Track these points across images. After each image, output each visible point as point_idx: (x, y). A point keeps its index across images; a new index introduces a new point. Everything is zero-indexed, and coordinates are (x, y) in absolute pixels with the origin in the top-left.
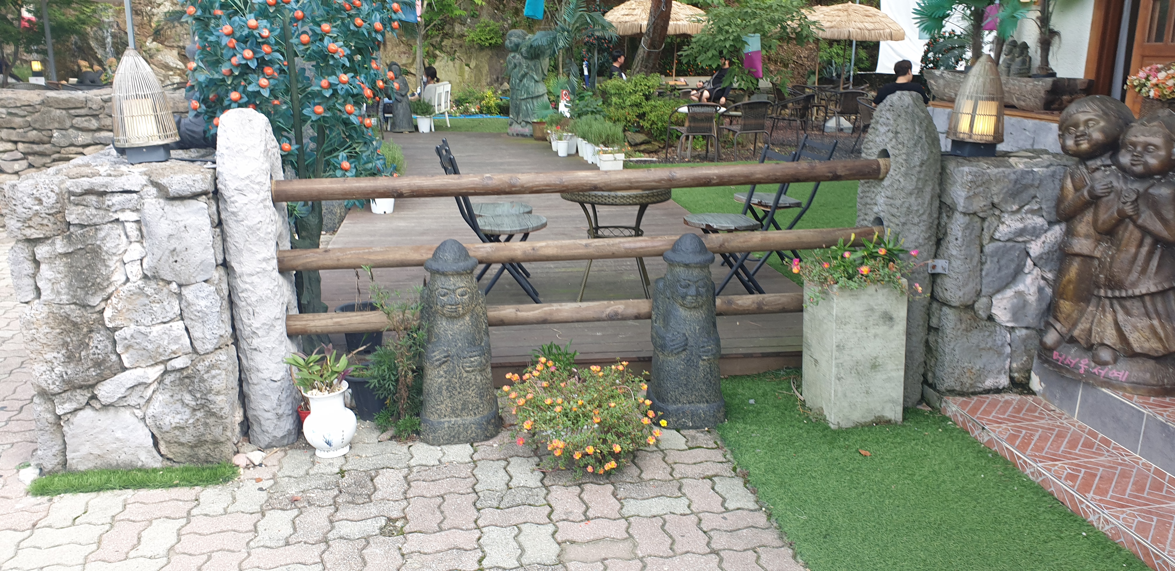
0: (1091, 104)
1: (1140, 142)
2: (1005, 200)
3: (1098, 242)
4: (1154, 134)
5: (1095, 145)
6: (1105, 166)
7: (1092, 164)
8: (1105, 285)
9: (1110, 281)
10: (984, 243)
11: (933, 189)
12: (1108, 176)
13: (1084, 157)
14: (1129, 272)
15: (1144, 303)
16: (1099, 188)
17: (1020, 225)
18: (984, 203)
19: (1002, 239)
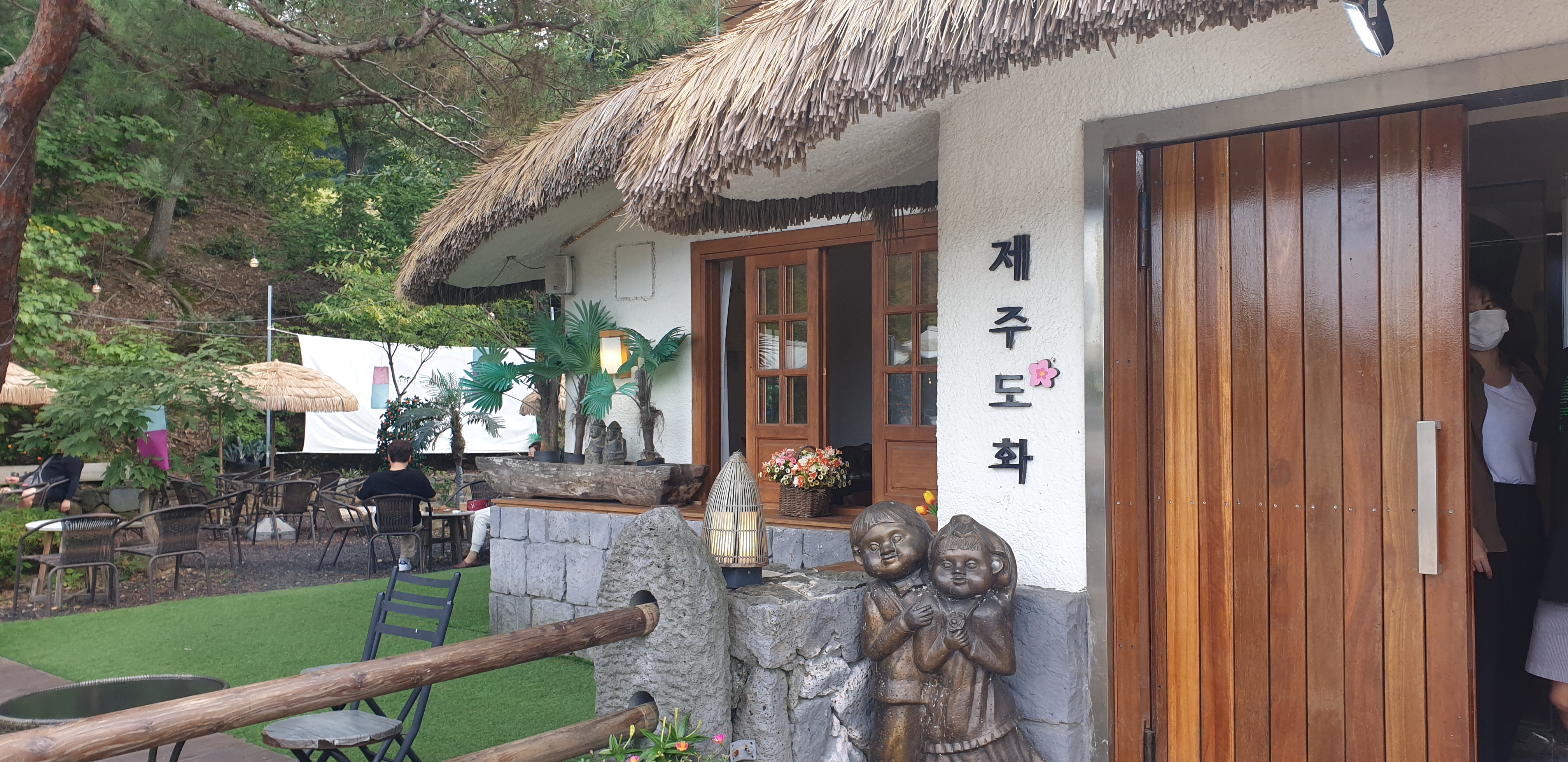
0: (891, 512)
1: (958, 557)
2: (808, 644)
3: (923, 683)
4: (971, 547)
5: (907, 562)
6: (916, 587)
7: (904, 585)
8: (942, 738)
9: (948, 732)
10: (792, 706)
11: (725, 641)
12: (922, 598)
13: (888, 579)
14: (968, 716)
15: (987, 753)
16: (918, 615)
17: (826, 674)
18: (790, 652)
19: (809, 697)
